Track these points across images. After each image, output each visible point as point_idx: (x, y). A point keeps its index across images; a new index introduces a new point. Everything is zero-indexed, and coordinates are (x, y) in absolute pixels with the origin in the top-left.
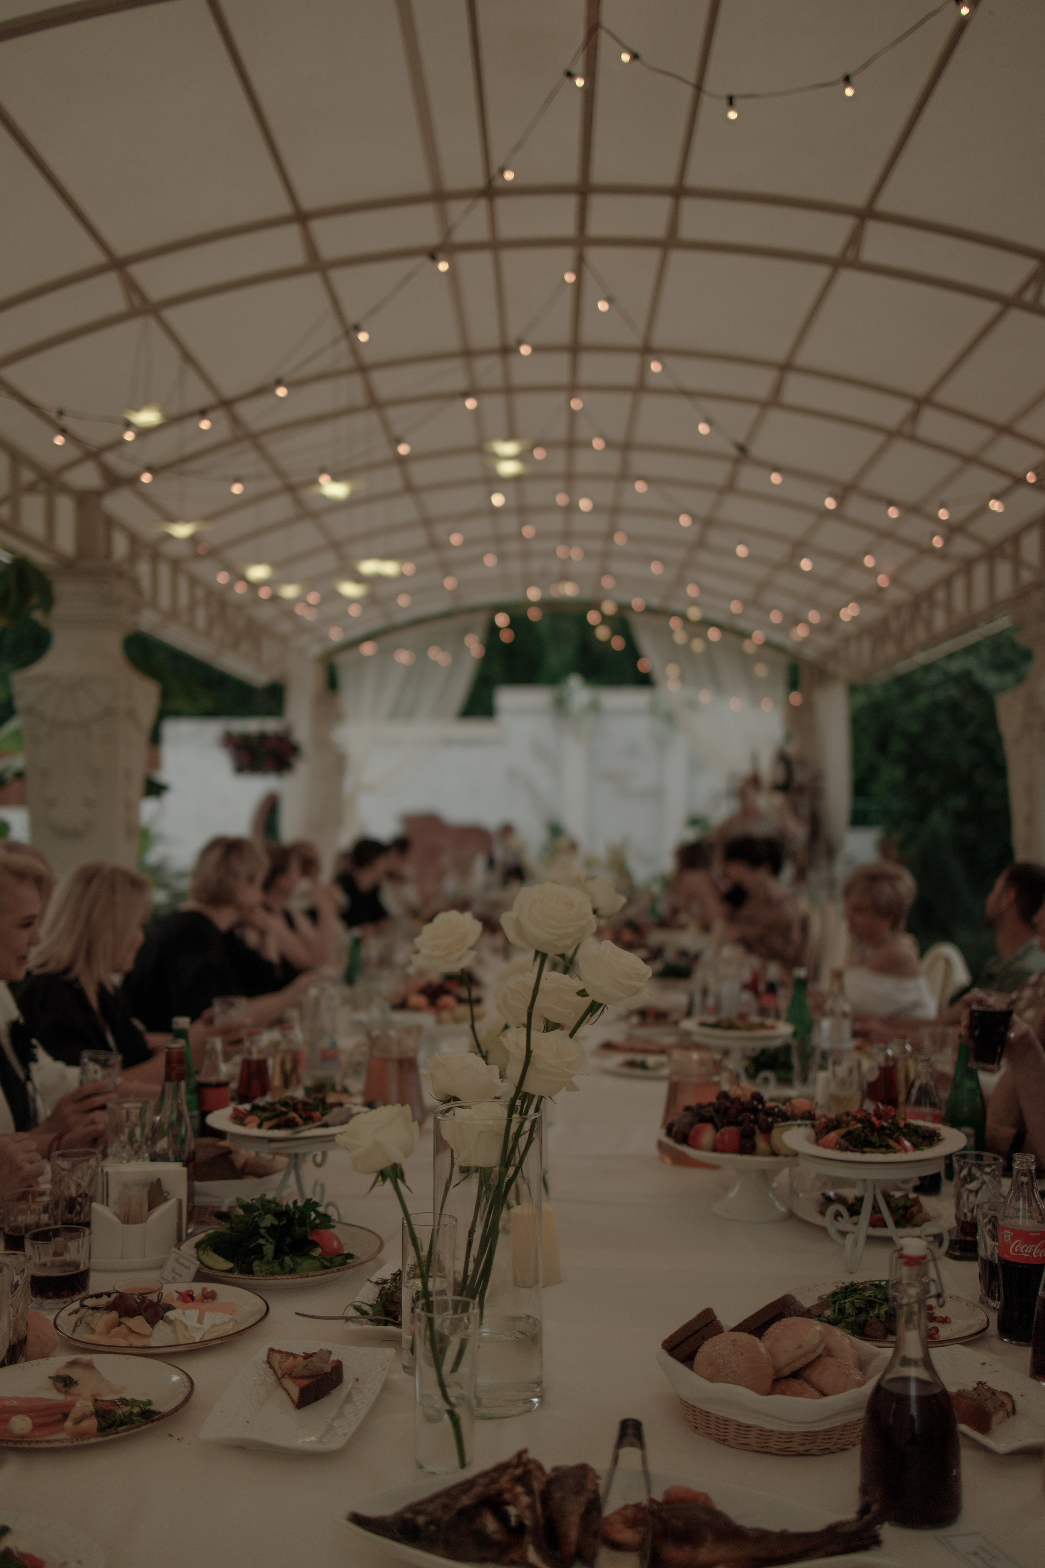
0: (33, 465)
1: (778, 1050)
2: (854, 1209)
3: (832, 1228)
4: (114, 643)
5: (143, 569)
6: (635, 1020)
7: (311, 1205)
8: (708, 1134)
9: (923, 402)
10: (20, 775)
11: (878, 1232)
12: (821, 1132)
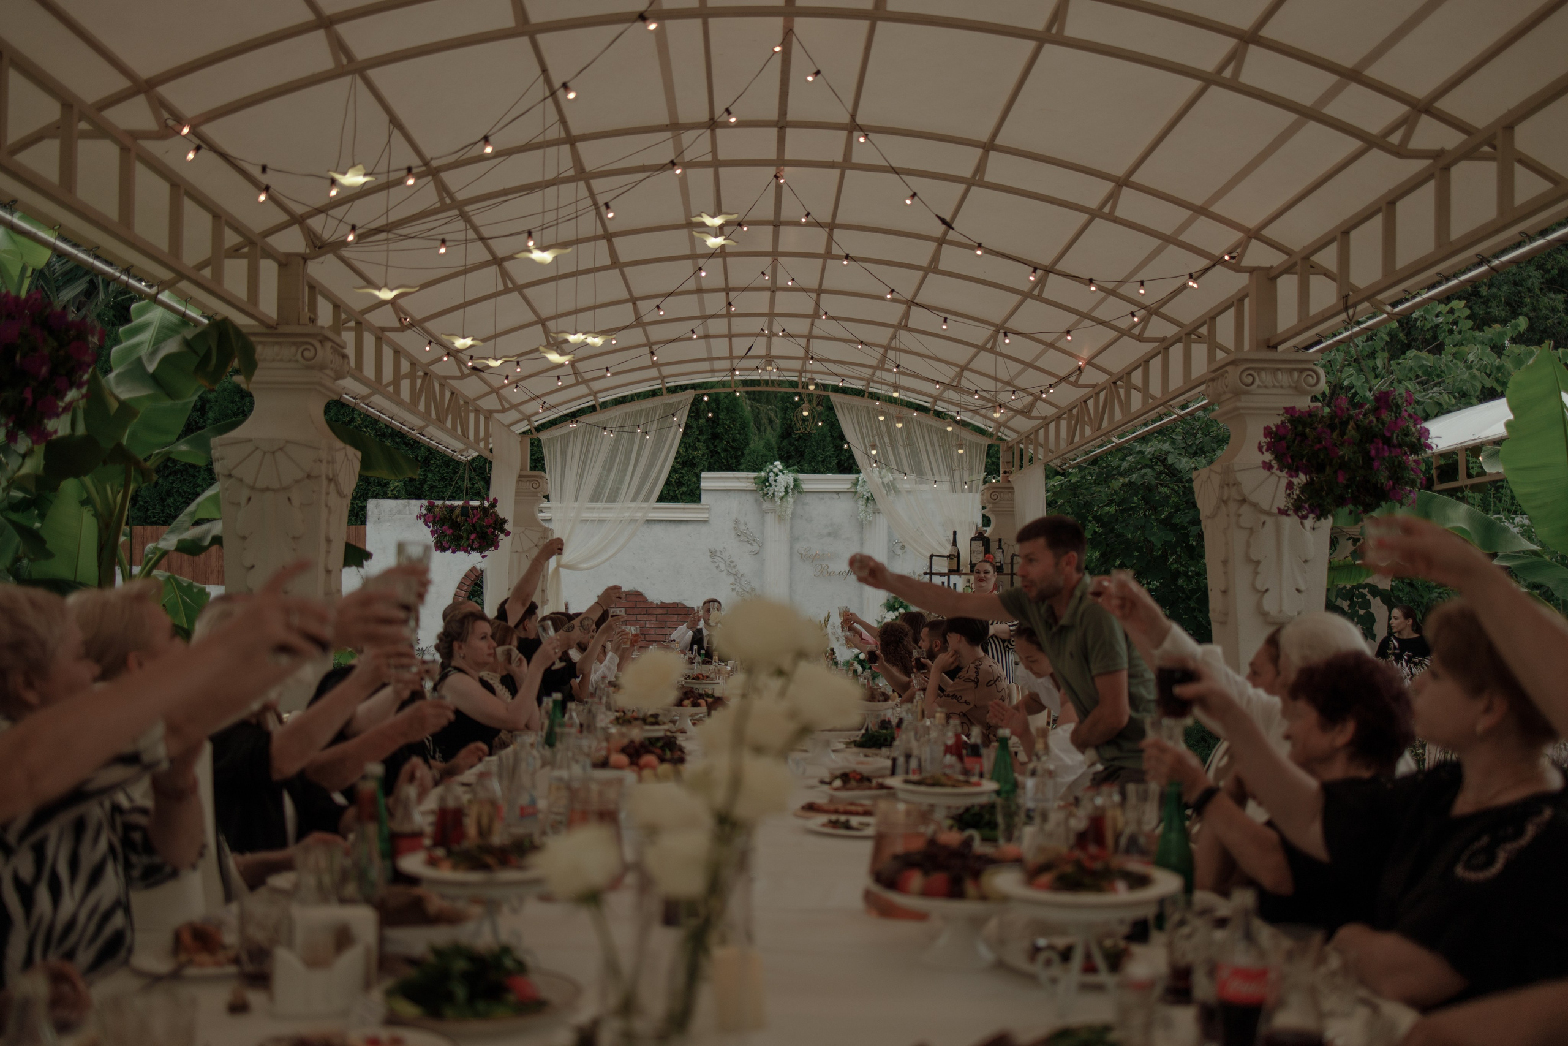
0: (237, 228)
1: (982, 807)
2: (1066, 955)
3: (1044, 974)
4: (317, 409)
5: (348, 337)
6: (838, 783)
7: (506, 950)
8: (916, 880)
9: (1123, 182)
10: (217, 540)
11: (1091, 979)
12: (1033, 874)
